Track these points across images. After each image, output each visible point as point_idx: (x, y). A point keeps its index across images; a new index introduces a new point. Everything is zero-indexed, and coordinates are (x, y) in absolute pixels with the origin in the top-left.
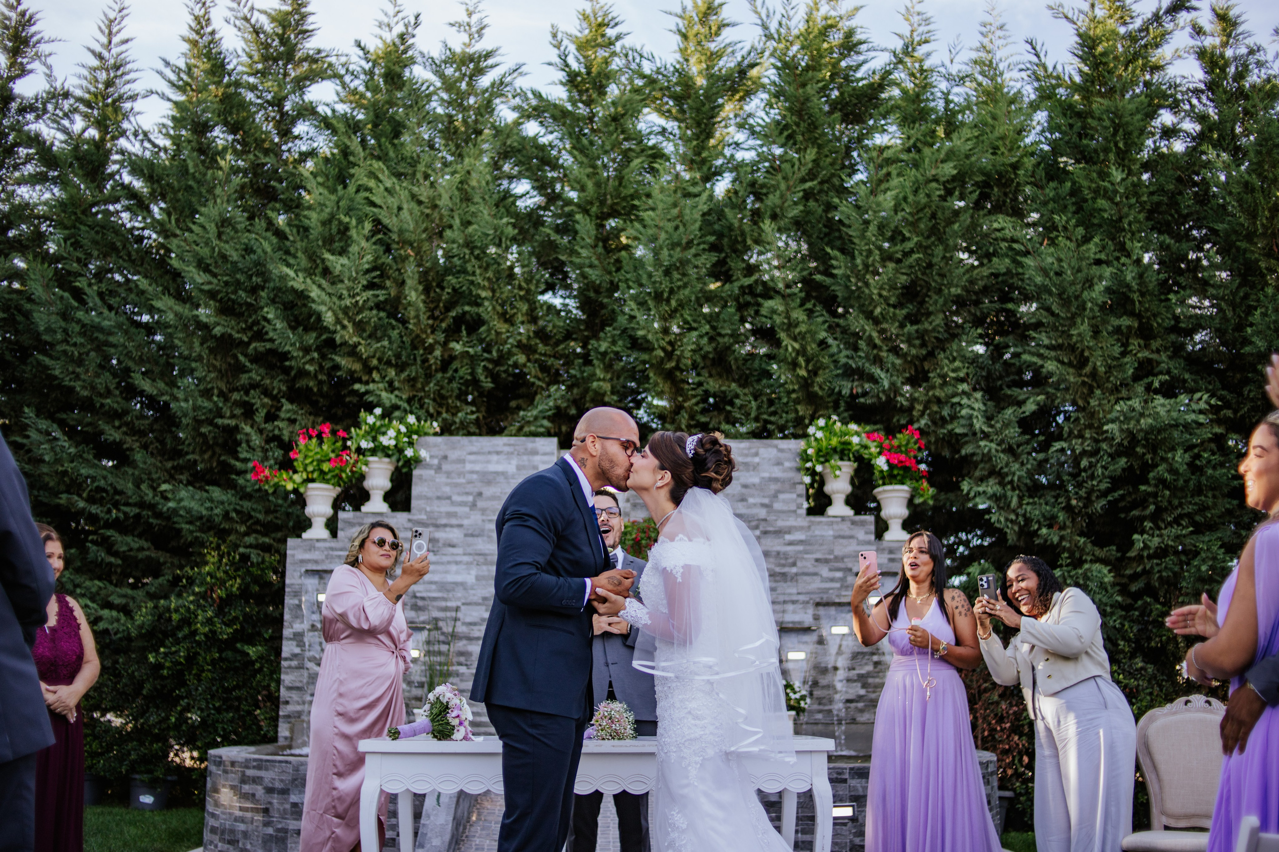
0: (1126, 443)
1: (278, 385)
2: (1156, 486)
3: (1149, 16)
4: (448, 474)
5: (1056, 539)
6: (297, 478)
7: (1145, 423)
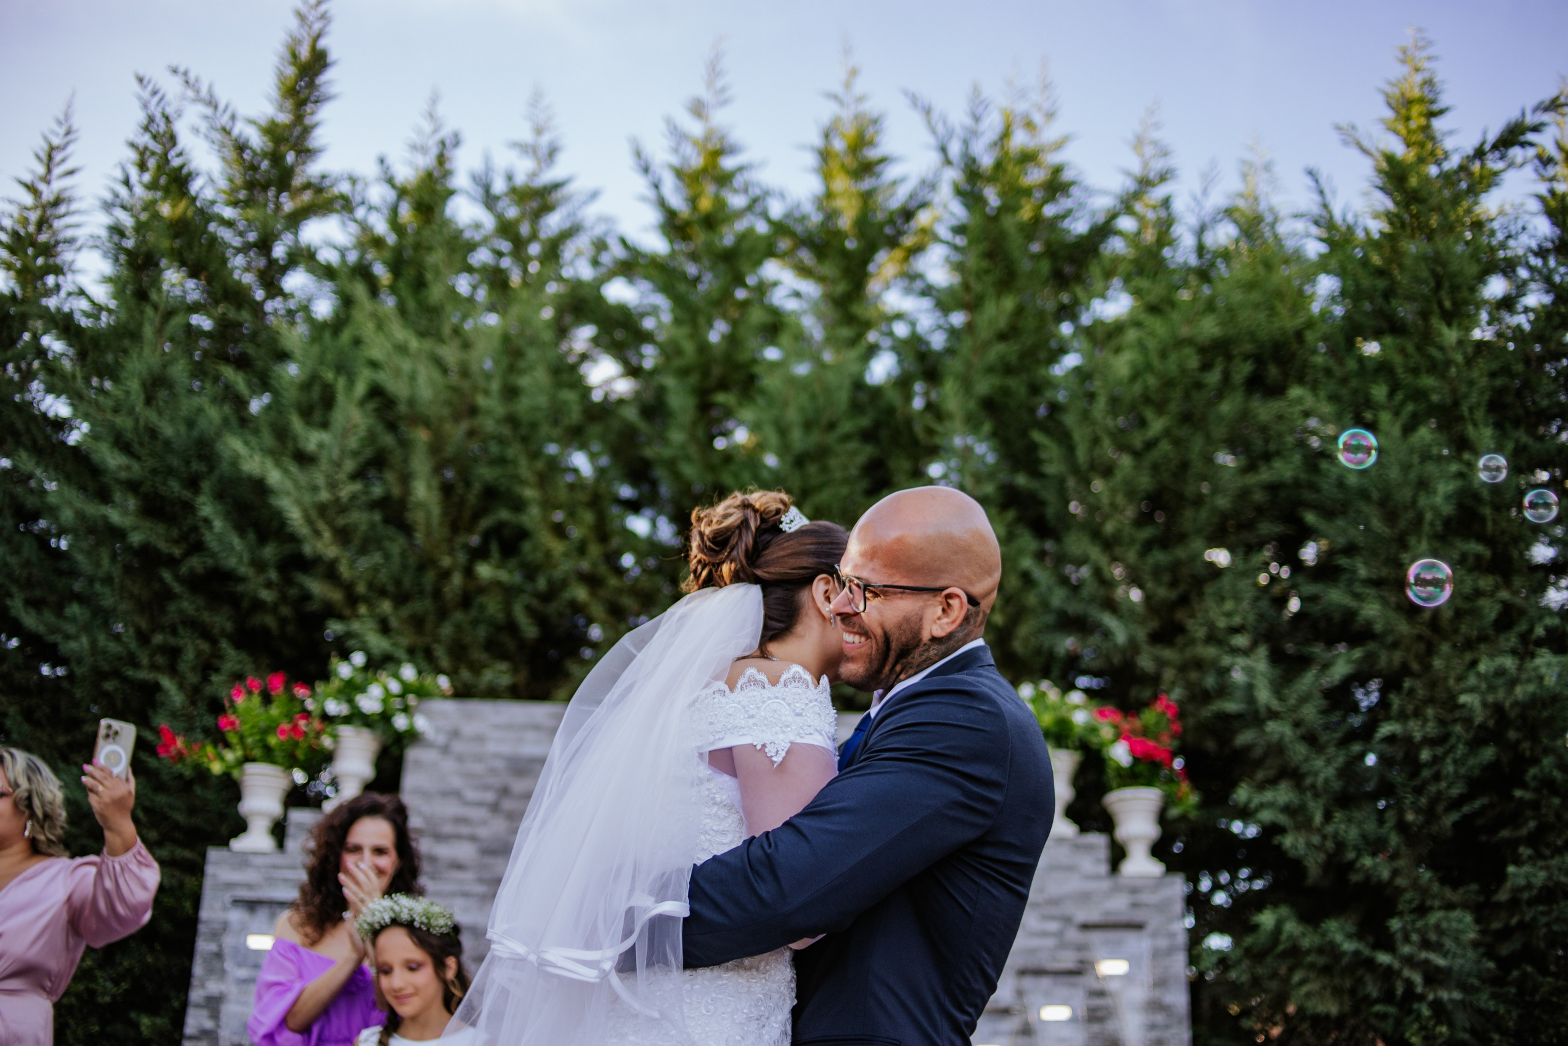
0: (1491, 723)
1: (221, 621)
2: (1536, 790)
3: (1470, 151)
4: (460, 758)
5: (1385, 874)
6: (230, 756)
7: (1520, 691)
